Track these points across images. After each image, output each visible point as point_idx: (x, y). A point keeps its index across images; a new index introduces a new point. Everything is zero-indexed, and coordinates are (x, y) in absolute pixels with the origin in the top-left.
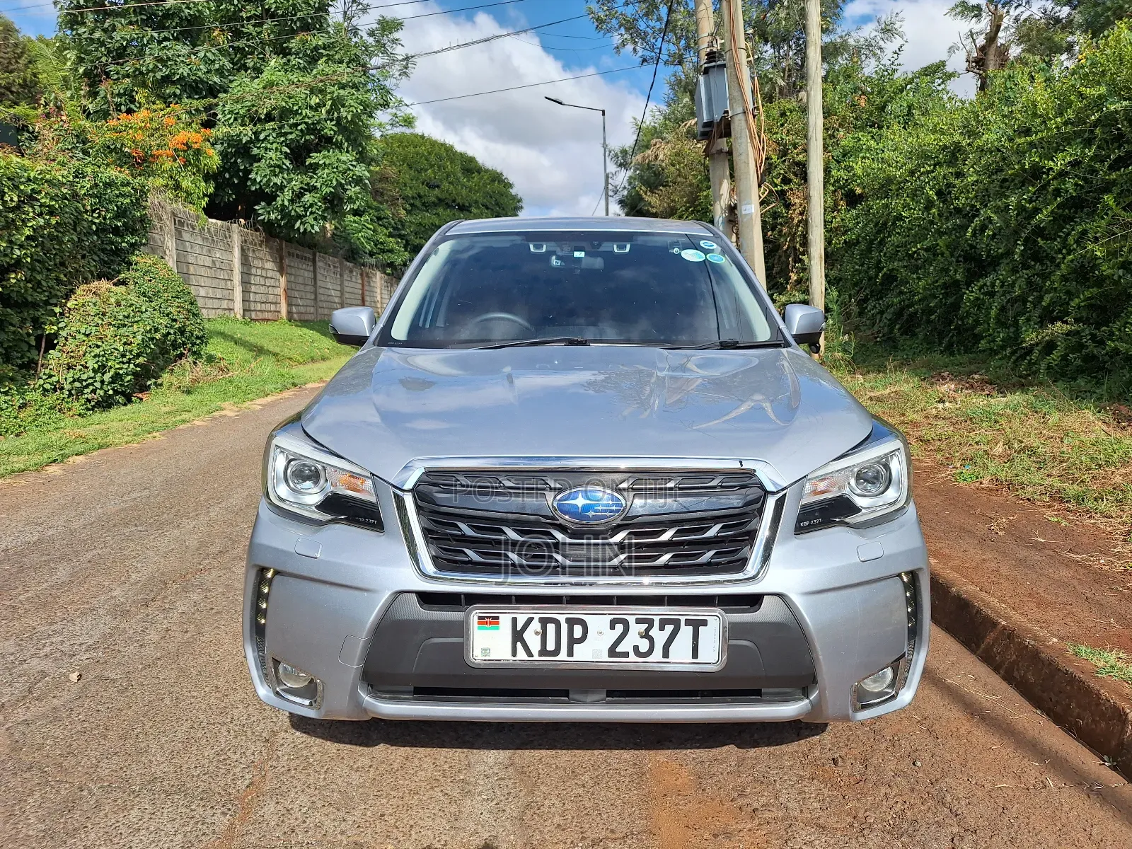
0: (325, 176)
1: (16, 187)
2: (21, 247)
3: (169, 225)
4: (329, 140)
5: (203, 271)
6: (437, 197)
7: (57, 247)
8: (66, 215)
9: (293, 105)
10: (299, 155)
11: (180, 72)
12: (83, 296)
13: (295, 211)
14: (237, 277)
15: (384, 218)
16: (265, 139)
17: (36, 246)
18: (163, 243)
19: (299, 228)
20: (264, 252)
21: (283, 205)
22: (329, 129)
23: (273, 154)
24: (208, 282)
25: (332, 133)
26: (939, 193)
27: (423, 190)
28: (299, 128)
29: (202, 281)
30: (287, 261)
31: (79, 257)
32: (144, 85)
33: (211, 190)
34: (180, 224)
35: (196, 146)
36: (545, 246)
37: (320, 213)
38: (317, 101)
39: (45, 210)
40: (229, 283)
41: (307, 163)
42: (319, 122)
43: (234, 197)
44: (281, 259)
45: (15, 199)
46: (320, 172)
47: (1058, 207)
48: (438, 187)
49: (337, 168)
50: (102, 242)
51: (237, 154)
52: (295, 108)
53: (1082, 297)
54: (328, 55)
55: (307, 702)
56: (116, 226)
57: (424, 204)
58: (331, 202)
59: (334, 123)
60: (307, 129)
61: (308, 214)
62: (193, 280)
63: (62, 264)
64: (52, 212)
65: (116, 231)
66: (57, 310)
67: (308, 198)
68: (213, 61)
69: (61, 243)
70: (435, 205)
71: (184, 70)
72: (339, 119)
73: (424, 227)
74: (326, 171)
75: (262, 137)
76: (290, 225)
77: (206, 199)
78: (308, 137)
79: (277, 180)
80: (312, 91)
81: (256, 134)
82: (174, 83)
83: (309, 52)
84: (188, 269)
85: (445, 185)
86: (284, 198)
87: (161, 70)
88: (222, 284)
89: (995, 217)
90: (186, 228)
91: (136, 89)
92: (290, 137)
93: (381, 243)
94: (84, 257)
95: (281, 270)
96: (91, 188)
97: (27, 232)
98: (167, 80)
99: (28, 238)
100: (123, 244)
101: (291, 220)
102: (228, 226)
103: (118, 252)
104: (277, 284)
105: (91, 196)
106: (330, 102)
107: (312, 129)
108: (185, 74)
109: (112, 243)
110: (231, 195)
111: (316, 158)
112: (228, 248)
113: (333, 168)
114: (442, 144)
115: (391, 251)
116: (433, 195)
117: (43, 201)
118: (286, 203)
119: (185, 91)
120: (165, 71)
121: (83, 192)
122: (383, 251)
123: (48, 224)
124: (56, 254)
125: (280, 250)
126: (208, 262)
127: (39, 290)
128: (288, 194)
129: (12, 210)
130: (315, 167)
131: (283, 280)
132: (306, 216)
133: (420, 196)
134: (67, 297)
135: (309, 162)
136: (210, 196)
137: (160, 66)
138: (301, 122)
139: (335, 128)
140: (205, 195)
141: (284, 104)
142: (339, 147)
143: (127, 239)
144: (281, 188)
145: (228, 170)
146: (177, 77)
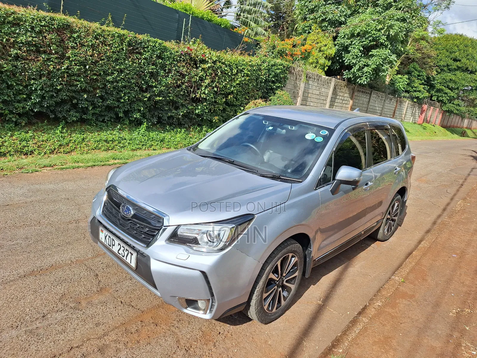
0: (375, 60)
1: (237, 67)
2: (234, 87)
3: (303, 78)
4: (382, 44)
5: (314, 96)
6: (457, 66)
7: (247, 87)
8: (253, 77)
9: (369, 29)
10: (366, 51)
11: (329, 17)
12: (252, 104)
13: (359, 74)
14: (329, 99)
15: (422, 75)
16: (354, 44)
17: (240, 87)
18: (300, 85)
19: (358, 82)
20: (345, 90)
21: (354, 72)
23: (356, 49)
24: (316, 101)
25: (383, 41)
27: (451, 62)
28: (369, 39)
29: (312, 100)
30: (356, 94)
31: (255, 90)
32: (316, 23)
33: (329, 64)
34: (308, 77)
37: (369, 76)
38: (381, 27)
39: (245, 75)
40: (325, 101)
41: (369, 54)
42: (378, 37)
44: (353, 93)
45: (235, 72)
46: (373, 58)
48: (460, 61)
49: (381, 57)
50: (267, 85)
51: (343, 50)
52: (370, 30)
54: (395, 5)
56: (273, 80)
57: (449, 69)
58: (376, 71)
59: (386, 36)
60: (373, 39)
61: (364, 76)
62: (309, 99)
63: (248, 93)
64: (248, 75)
65: (273, 82)
66: (242, 108)
67: (366, 69)
68: (344, 12)
69: (249, 86)
70: (455, 70)
71: (330, 16)
72: (388, 35)
73: (446, 80)
74: (376, 58)
75: (353, 43)
76: (355, 80)
77: (327, 67)
78: (372, 43)
79: (354, 61)
80: (380, 22)
81: (352, 42)
82: (326, 21)
83: (385, 5)
84: (308, 95)
85: (464, 60)
86: (355, 69)
87: (323, 17)
88: (322, 101)
90: (311, 79)
91: (313, 24)
92: (364, 43)
93: (416, 87)
94: (257, 91)
95: (352, 98)
96: (267, 67)
97: (237, 82)
98: (324, 20)
99: (237, 84)
100: (274, 87)
101: (356, 78)
102: (330, 79)
103: (272, 89)
104: (348, 103)
105: (266, 69)
106: (386, 28)
107: (375, 40)
108: (331, 18)
109: (270, 86)
110: (338, 66)
111: (374, 52)
112: (329, 87)
113: (379, 57)
114: (470, 39)
115: (419, 91)
116: (455, 65)
117: (245, 72)
118: (355, 71)
119: (330, 24)
120: (324, 17)
121: (263, 68)
122: (415, 91)
123: (245, 80)
124: (246, 89)
125: (353, 89)
126: (318, 93)
127: (238, 101)
128: (357, 67)
129: (235, 75)
130: (372, 56)
131: (351, 102)
132: (362, 77)
133: (448, 65)
134: (246, 104)
135: (371, 53)
136: (329, 67)
137: (322, 15)
138: (371, 36)
139: (385, 39)
140: (327, 66)
141: (365, 29)
142: (386, 47)
143: (276, 84)
144: (355, 64)
145: (338, 56)
146: (328, 19)
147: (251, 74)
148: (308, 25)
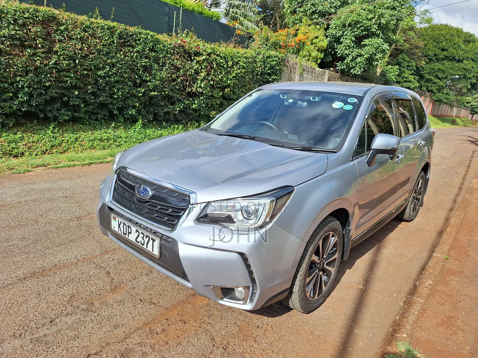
1: (233, 59)
2: (231, 80)
3: (298, 71)
4: (374, 33)
6: (445, 56)
7: (243, 80)
8: (249, 69)
9: (360, 19)
10: (359, 41)
13: (352, 65)
15: (411, 66)
16: (346, 35)
17: (236, 80)
18: (294, 78)
19: (352, 72)
21: (347, 63)
22: (374, 28)
23: (348, 40)
25: (375, 30)
27: (439, 52)
28: (361, 29)
31: (252, 83)
32: (306, 15)
33: (322, 56)
34: (303, 70)
35: (303, 41)
38: (372, 16)
39: (241, 67)
41: (362, 44)
42: (370, 26)
43: (331, 59)
45: (231, 64)
46: (366, 48)
48: (447, 50)
49: (373, 46)
50: (263, 78)
51: (335, 41)
56: (268, 72)
57: (437, 59)
63: (245, 86)
64: (243, 68)
65: (269, 74)
67: (359, 59)
68: (333, 3)
69: (245, 78)
70: (443, 59)
71: (320, 8)
73: (434, 70)
74: (368, 47)
76: (349, 71)
77: (320, 60)
78: (364, 33)
79: (347, 52)
80: (370, 11)
81: (343, 32)
82: (317, 13)
85: (451, 49)
86: (348, 60)
90: (305, 72)
91: (303, 17)
92: (356, 33)
93: (406, 78)
94: (254, 83)
96: (262, 59)
97: (234, 75)
98: (314, 13)
99: (233, 77)
100: (270, 79)
101: (350, 69)
102: (324, 71)
103: (268, 82)
105: (261, 62)
107: (366, 29)
108: (321, 10)
109: (267, 79)
111: (366, 42)
112: (323, 80)
114: (456, 29)
115: (410, 82)
116: (442, 55)
117: (241, 64)
118: (349, 62)
119: (320, 16)
120: (314, 9)
121: (258, 60)
122: (406, 82)
123: (241, 72)
124: (243, 82)
127: (235, 95)
128: (350, 58)
129: (230, 67)
130: (365, 45)
132: (356, 67)
133: (436, 55)
136: (322, 59)
137: (312, 7)
138: (362, 26)
139: (377, 28)
140: (319, 58)
141: (356, 19)
142: (378, 36)
143: (272, 77)
144: (348, 55)
145: (330, 48)
146: (318, 11)
147: (247, 66)
148: (298, 18)
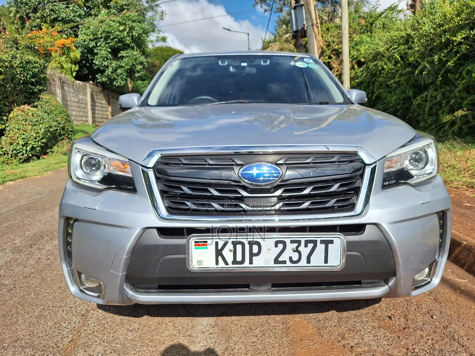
0: (126, 61)
3: (58, 83)
4: (128, 46)
5: (74, 104)
7: (4, 89)
8: (8, 75)
9: (112, 30)
10: (115, 53)
11: (62, 16)
12: (17, 112)
13: (113, 77)
14: (89, 107)
16: (100, 46)
18: (55, 91)
19: (115, 85)
20: (101, 96)
21: (108, 75)
22: (128, 40)
23: (103, 51)
24: (76, 109)
25: (129, 42)
26: (401, 57)
28: (115, 40)
29: (74, 108)
30: (111, 100)
31: (15, 94)
32: (46, 22)
33: (77, 68)
34: (63, 83)
35: (68, 46)
36: (226, 62)
37: (124, 77)
38: (123, 28)
40: (86, 109)
42: (123, 38)
43: (87, 71)
44: (109, 99)
46: (124, 59)
47: (457, 59)
49: (132, 57)
50: (26, 88)
51: (88, 52)
53: (469, 99)
54: (127, 9)
55: (96, 295)
56: (32, 81)
58: (130, 73)
59: (130, 38)
60: (118, 41)
62: (70, 108)
63: (7, 97)
65: (32, 84)
66: (5, 118)
67: (119, 71)
68: (77, 12)
69: (5, 87)
72: (132, 36)
74: (127, 59)
75: (99, 44)
76: (111, 83)
77: (75, 73)
78: (119, 44)
79: (106, 63)
80: (121, 24)
81: (96, 43)
82: (59, 21)
83: (119, 7)
84: (67, 103)
86: (109, 71)
87: (53, 15)
88: (83, 110)
89: (428, 66)
90: (66, 85)
91: (42, 24)
92: (111, 44)
94: (17, 95)
95: (109, 104)
96: (20, 64)
98: (55, 20)
100: (36, 90)
101: (112, 80)
102: (85, 84)
103: (33, 93)
104: (107, 110)
105: (20, 67)
106: (128, 29)
107: (121, 41)
108: (64, 17)
109: (31, 89)
110: (86, 71)
111: (123, 53)
112: (85, 94)
113: (130, 58)
118: (110, 73)
120: (55, 16)
121: (16, 66)
125: (108, 96)
126: (76, 100)
130: (122, 57)
131: (110, 109)
132: (118, 79)
134: (9, 113)
135: (119, 55)
136: (77, 71)
137: (53, 13)
138: (116, 38)
139: (131, 40)
140: (74, 71)
141: (108, 30)
142: (133, 48)
143: (38, 87)
144: (107, 67)
145: (84, 60)
146: (60, 18)
147: (4, 71)
148: (36, 25)
